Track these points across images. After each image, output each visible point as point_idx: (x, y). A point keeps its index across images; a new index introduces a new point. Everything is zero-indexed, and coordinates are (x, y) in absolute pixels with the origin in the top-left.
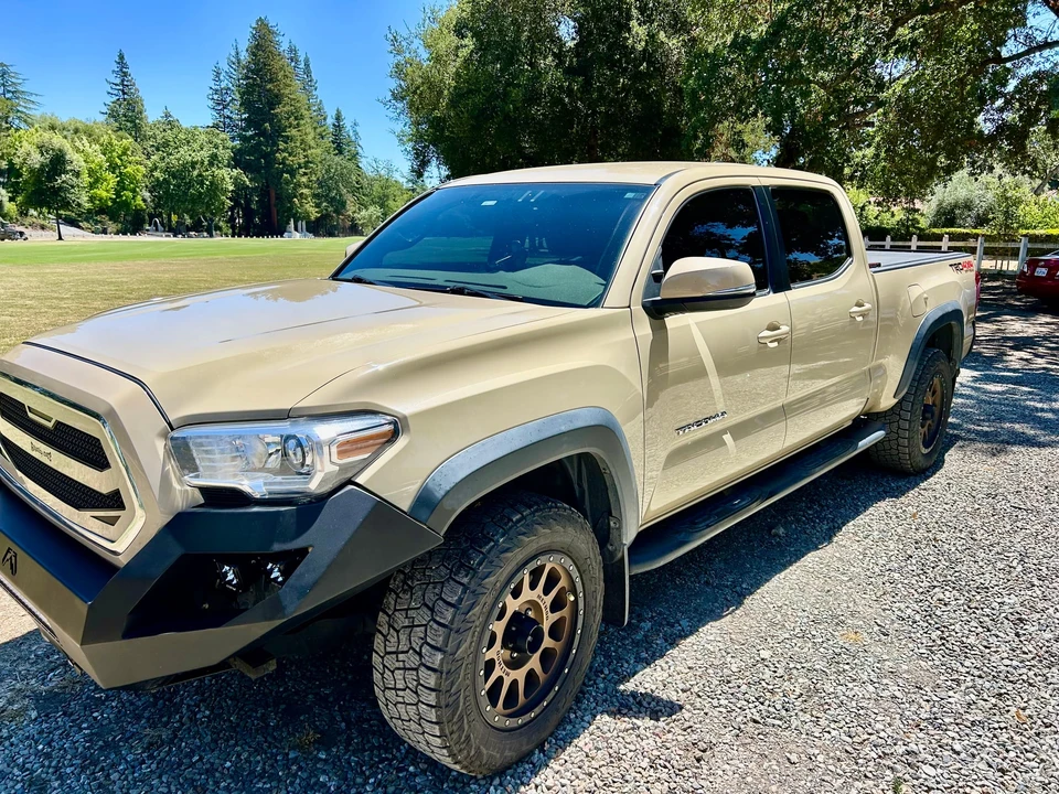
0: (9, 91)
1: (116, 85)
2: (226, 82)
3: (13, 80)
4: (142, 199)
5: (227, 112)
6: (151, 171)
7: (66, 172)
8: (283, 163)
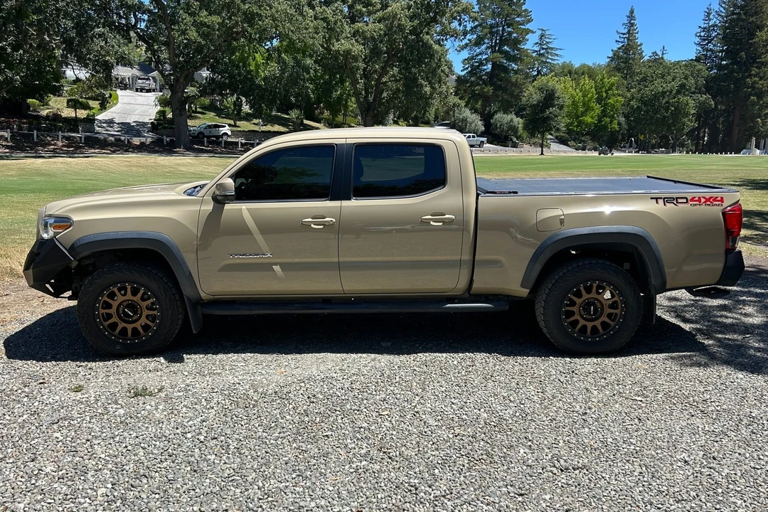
0: (543, 49)
1: (624, 34)
2: (715, 20)
3: (547, 40)
4: (618, 123)
5: (710, 46)
6: (630, 101)
7: (554, 106)
8: (753, 87)
